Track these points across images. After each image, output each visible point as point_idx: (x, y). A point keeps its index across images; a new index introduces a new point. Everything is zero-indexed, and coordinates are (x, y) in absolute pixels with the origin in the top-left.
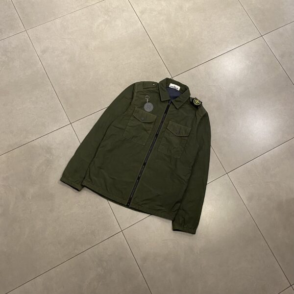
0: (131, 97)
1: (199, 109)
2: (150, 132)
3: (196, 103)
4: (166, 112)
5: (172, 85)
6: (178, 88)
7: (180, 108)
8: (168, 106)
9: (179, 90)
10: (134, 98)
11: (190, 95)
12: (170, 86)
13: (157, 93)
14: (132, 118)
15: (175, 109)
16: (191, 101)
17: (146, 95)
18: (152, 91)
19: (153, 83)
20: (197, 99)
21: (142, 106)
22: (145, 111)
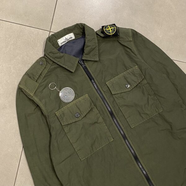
0: (33, 107)
1: (121, 35)
2: (101, 120)
3: (110, 31)
4: (91, 78)
5: (61, 41)
6: (72, 36)
7: (99, 56)
8: (85, 69)
9: (74, 38)
10: (41, 105)
11: (93, 30)
12: (60, 45)
13: (55, 68)
14: (66, 129)
15: (96, 63)
16: (102, 35)
17: (47, 85)
18: (48, 72)
19: (37, 62)
20: (106, 27)
21: (60, 103)
22: (69, 103)
